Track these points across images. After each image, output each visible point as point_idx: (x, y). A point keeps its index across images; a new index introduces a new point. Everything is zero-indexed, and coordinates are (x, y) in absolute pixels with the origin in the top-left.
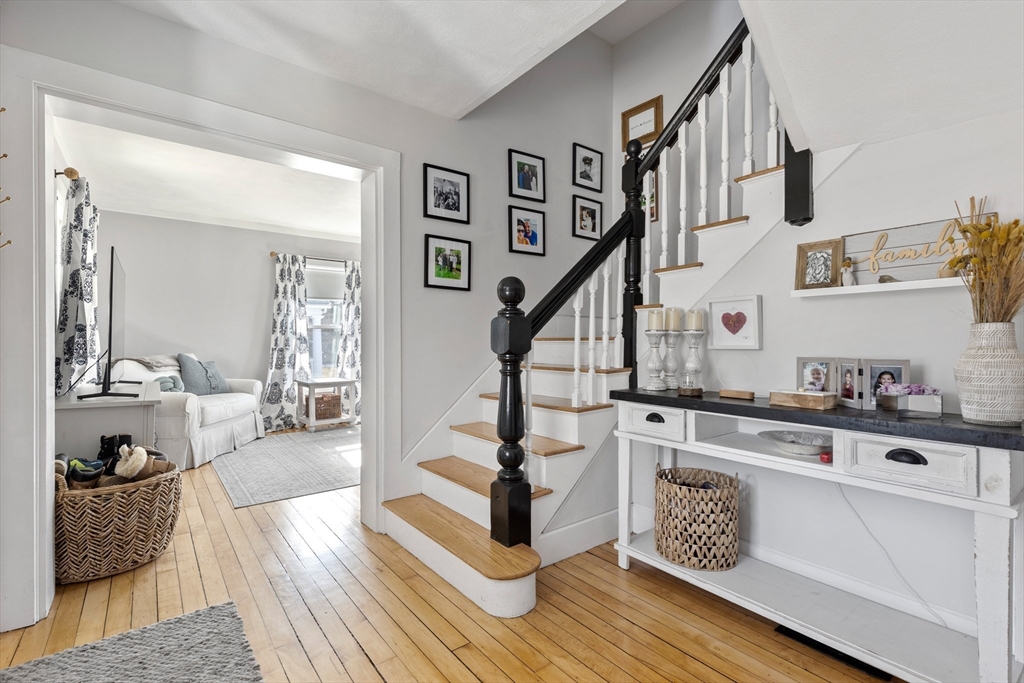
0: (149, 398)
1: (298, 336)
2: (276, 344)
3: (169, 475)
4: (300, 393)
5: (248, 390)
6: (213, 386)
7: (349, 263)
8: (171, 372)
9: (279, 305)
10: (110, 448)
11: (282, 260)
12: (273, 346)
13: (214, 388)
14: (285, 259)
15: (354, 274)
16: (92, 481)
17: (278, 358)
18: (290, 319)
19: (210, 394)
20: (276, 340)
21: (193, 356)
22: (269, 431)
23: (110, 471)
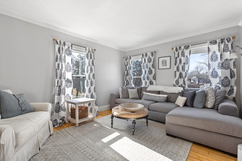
1: (66, 80)
2: (58, 84)
4: (68, 106)
5: (44, 109)
6: (23, 109)
7: (87, 48)
9: (59, 65)
11: (59, 43)
12: (56, 85)
14: (60, 43)
15: (89, 53)
17: (58, 90)
18: (63, 71)
19: (21, 114)
20: (58, 81)
21: (10, 92)
22: (56, 126)
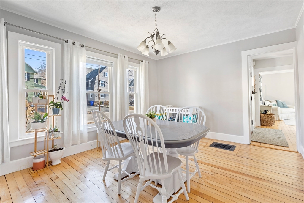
0: (271, 106)
3: (274, 115)
5: (292, 108)
8: (276, 103)
10: (266, 111)
13: (284, 107)
16: (264, 114)
21: (280, 101)
23: (266, 113)
